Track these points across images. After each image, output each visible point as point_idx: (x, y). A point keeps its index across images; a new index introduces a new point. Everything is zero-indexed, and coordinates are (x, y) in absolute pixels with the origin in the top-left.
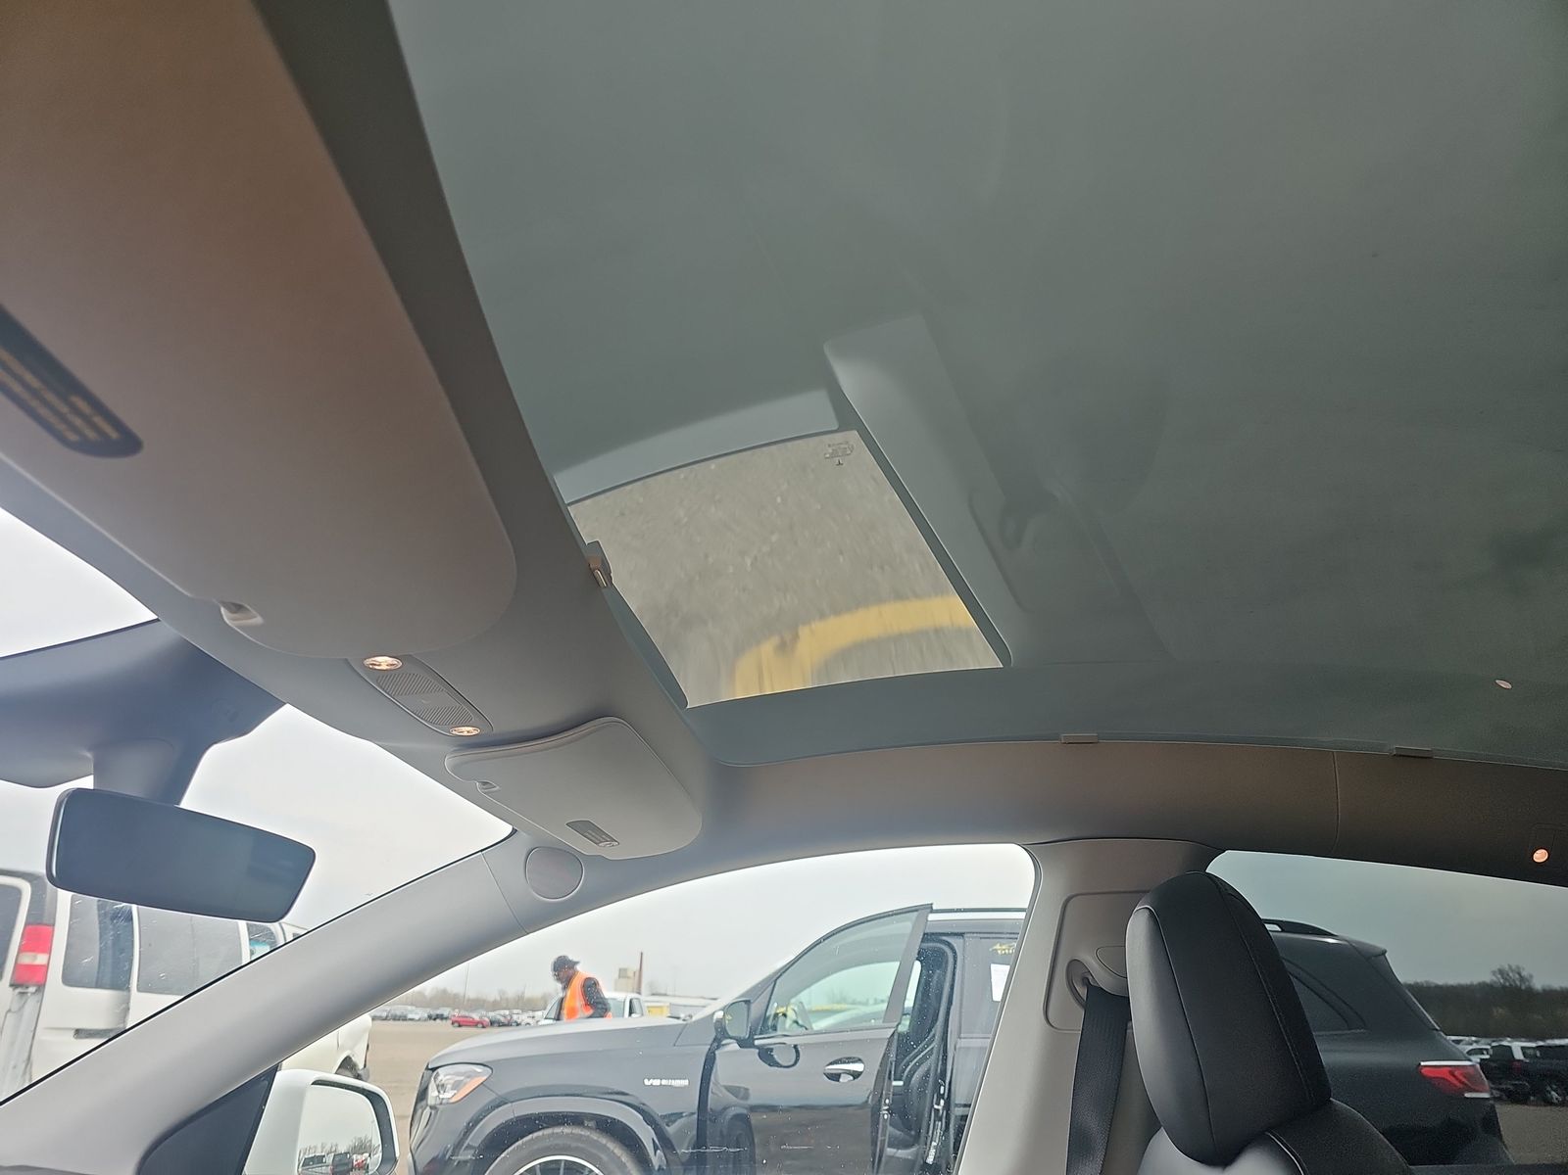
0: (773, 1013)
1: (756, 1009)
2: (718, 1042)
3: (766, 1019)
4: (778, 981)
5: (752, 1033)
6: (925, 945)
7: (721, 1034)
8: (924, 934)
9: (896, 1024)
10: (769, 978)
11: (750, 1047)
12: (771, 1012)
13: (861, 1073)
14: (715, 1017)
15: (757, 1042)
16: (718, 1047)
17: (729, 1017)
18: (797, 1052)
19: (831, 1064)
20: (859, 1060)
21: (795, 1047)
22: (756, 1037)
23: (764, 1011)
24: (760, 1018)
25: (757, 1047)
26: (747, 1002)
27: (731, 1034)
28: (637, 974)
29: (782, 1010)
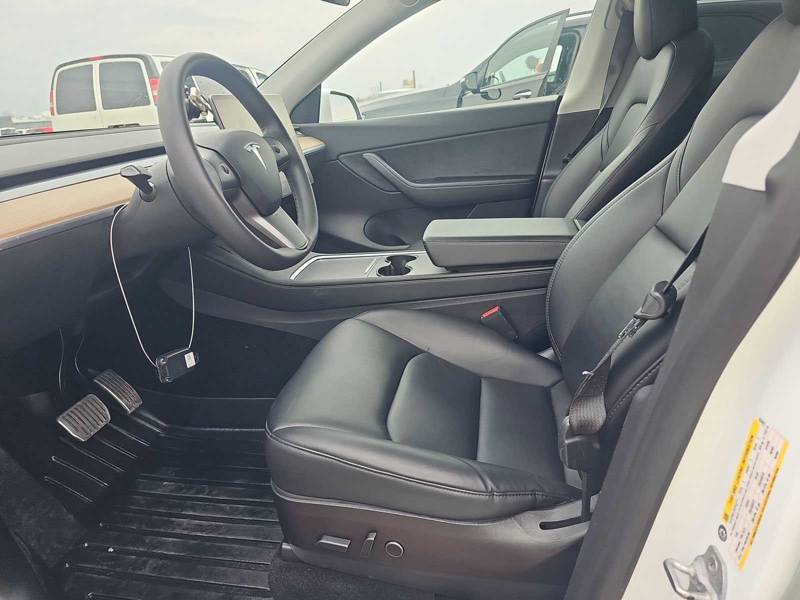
0: (488, 76)
1: (480, 76)
2: (463, 93)
3: (485, 80)
4: (490, 61)
5: (479, 87)
6: (563, 34)
7: (464, 88)
8: (563, 28)
9: (547, 72)
10: (486, 60)
11: (478, 93)
12: (487, 76)
13: (530, 96)
14: (461, 81)
15: (481, 91)
16: (464, 95)
17: (467, 81)
18: (500, 91)
19: (516, 94)
20: (529, 91)
21: (499, 89)
22: (480, 88)
23: (484, 76)
24: (482, 81)
25: (482, 93)
26: (476, 73)
27: (469, 88)
28: (413, 82)
29: (492, 74)
